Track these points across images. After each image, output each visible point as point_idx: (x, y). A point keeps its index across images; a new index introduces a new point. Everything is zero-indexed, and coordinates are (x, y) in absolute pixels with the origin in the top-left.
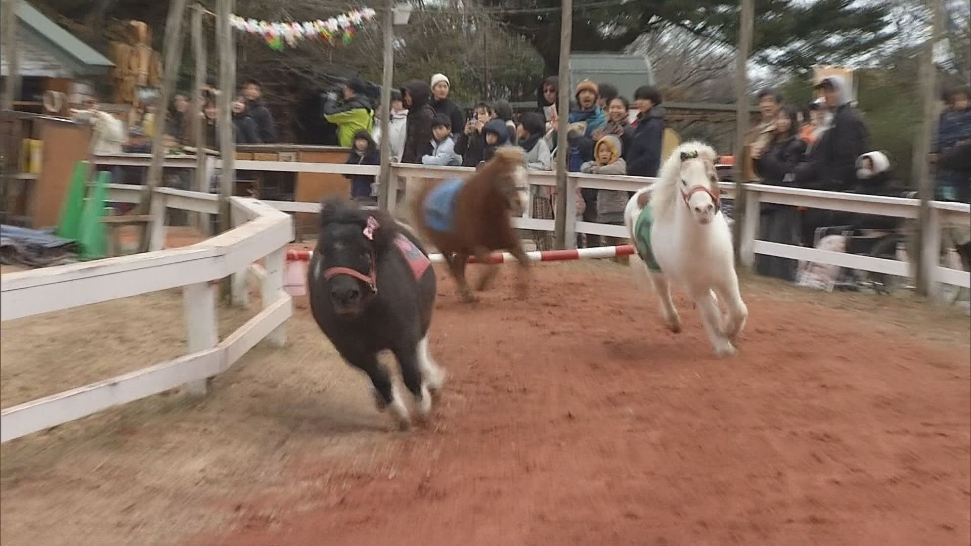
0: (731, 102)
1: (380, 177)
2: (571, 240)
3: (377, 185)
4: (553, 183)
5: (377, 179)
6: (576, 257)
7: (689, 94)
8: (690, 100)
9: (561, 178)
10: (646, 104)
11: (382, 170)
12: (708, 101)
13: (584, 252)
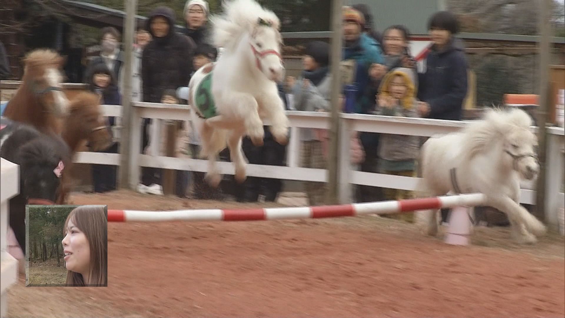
0: (533, 32)
1: (122, 119)
2: (345, 192)
3: (118, 129)
4: (324, 126)
5: (118, 122)
6: (350, 213)
7: (483, 21)
8: (487, 29)
9: (334, 121)
10: (444, 34)
11: (124, 112)
12: (507, 31)
13: (360, 207)
